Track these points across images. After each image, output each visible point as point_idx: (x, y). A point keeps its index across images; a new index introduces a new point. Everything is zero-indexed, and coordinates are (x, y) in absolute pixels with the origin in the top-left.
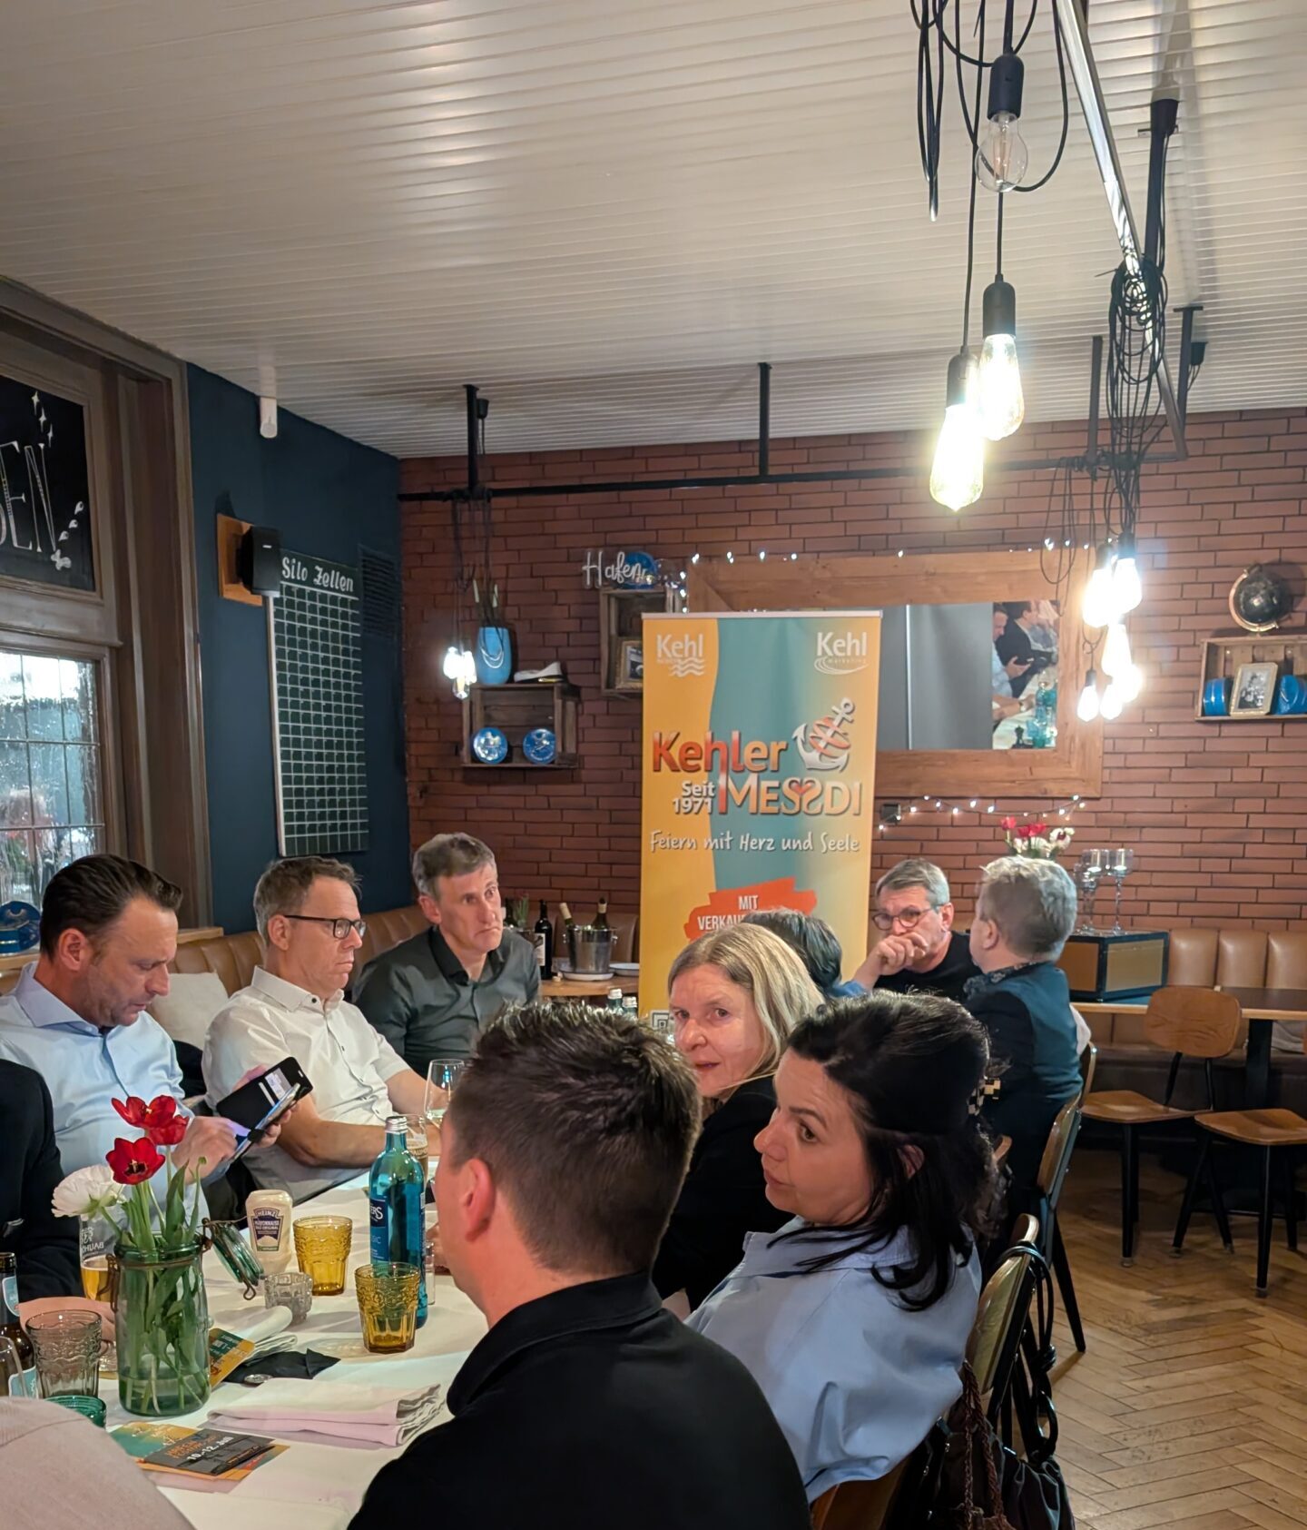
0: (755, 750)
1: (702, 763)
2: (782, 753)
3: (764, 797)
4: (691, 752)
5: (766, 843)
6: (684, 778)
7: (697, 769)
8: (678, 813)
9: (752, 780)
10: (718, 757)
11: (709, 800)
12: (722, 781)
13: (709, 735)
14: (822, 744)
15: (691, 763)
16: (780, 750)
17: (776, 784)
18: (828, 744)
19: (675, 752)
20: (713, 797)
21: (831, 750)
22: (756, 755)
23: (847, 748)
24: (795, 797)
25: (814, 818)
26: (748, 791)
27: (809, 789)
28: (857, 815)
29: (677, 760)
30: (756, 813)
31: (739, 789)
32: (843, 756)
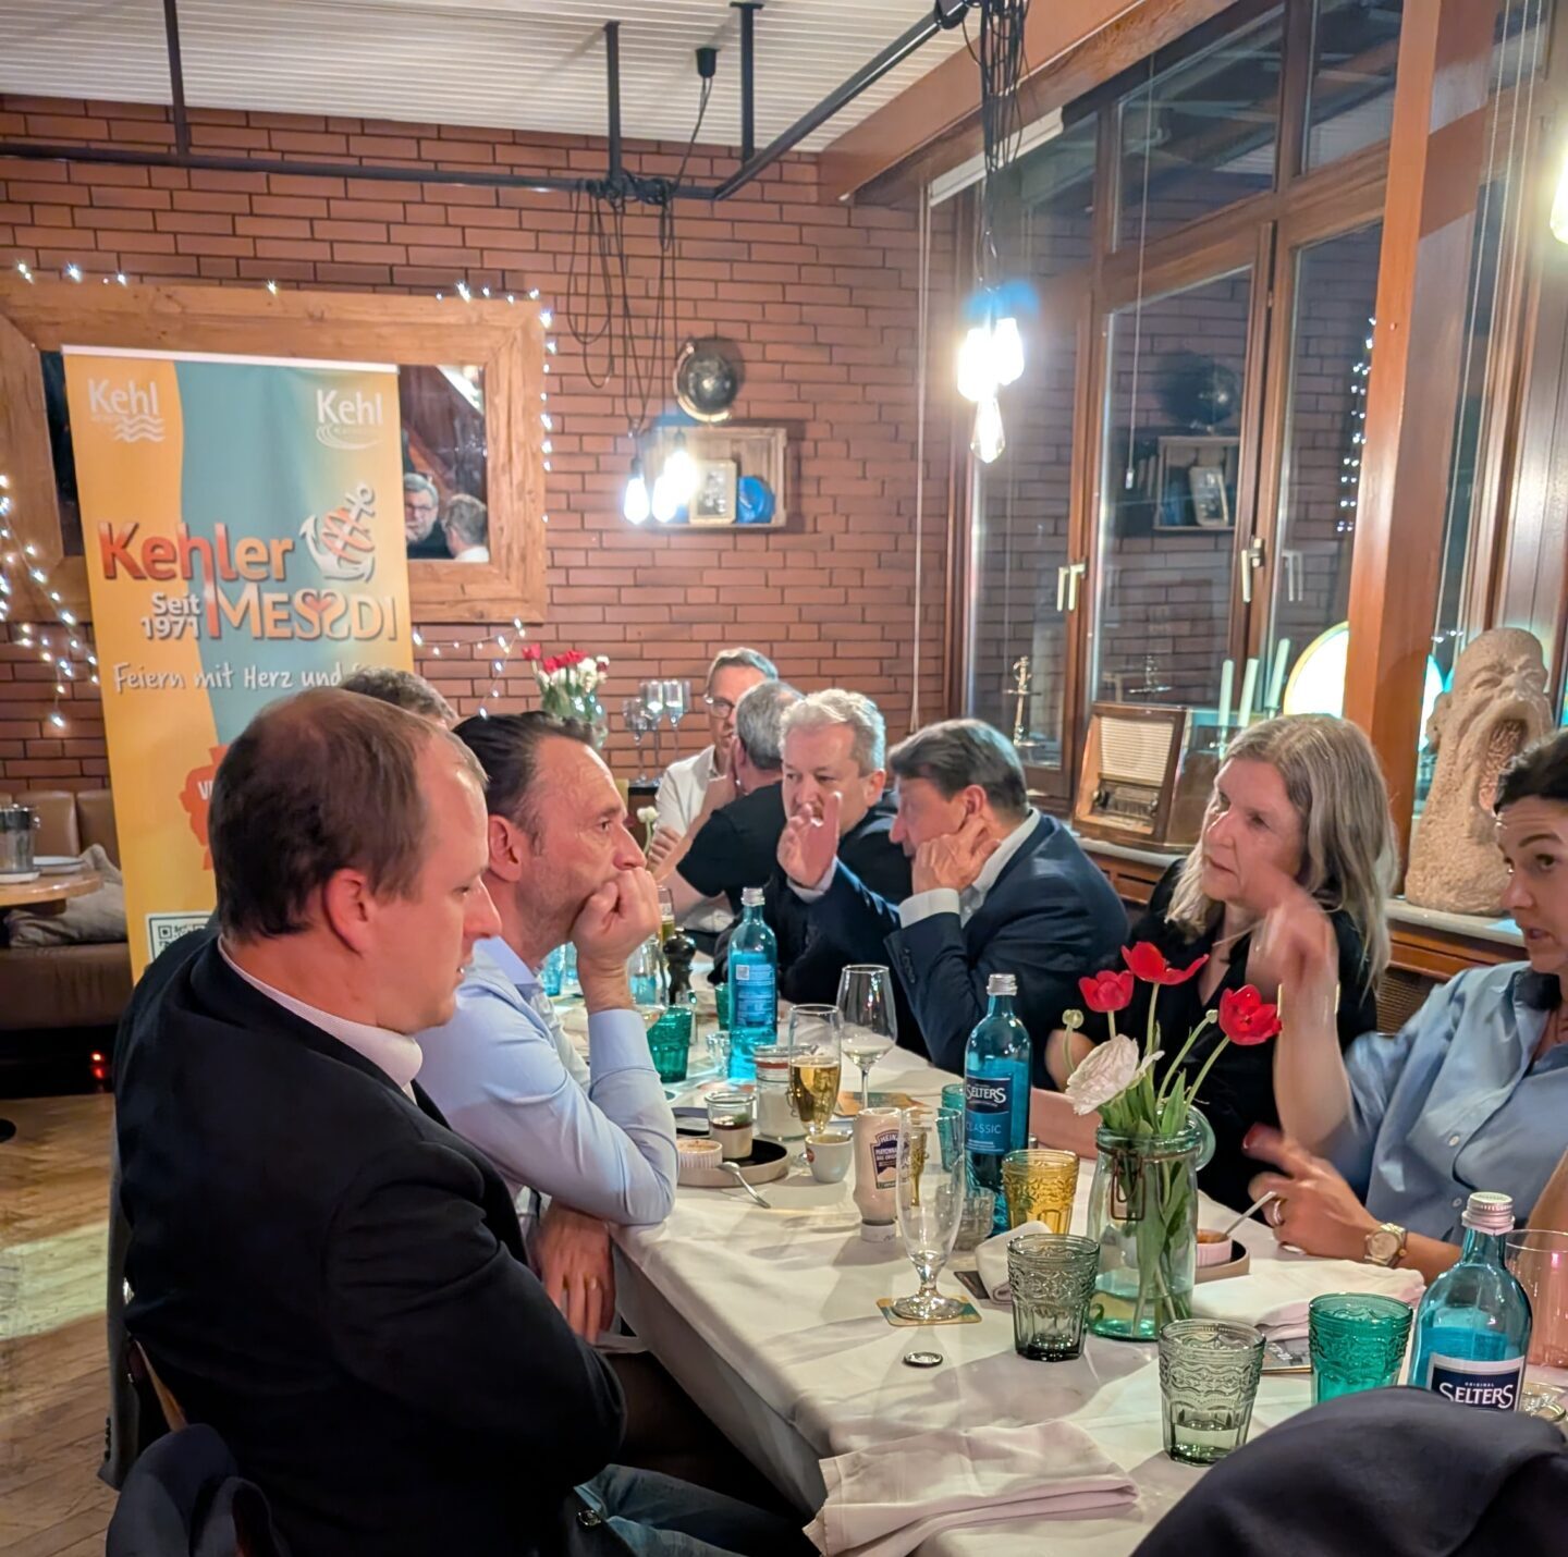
0: (250, 550)
1: (177, 567)
2: (288, 555)
3: (270, 615)
4: (159, 551)
5: (279, 678)
6: (154, 589)
7: (173, 576)
8: (151, 638)
9: (250, 593)
10: (199, 562)
11: (193, 620)
12: (209, 593)
13: (182, 529)
15: (161, 567)
16: (285, 552)
17: (283, 597)
19: (135, 551)
20: (199, 616)
22: (252, 557)
23: (372, 549)
24: (314, 617)
25: (341, 644)
26: (247, 607)
27: (329, 605)
28: (393, 639)
29: (139, 563)
30: (261, 638)
31: (233, 604)
32: (367, 560)
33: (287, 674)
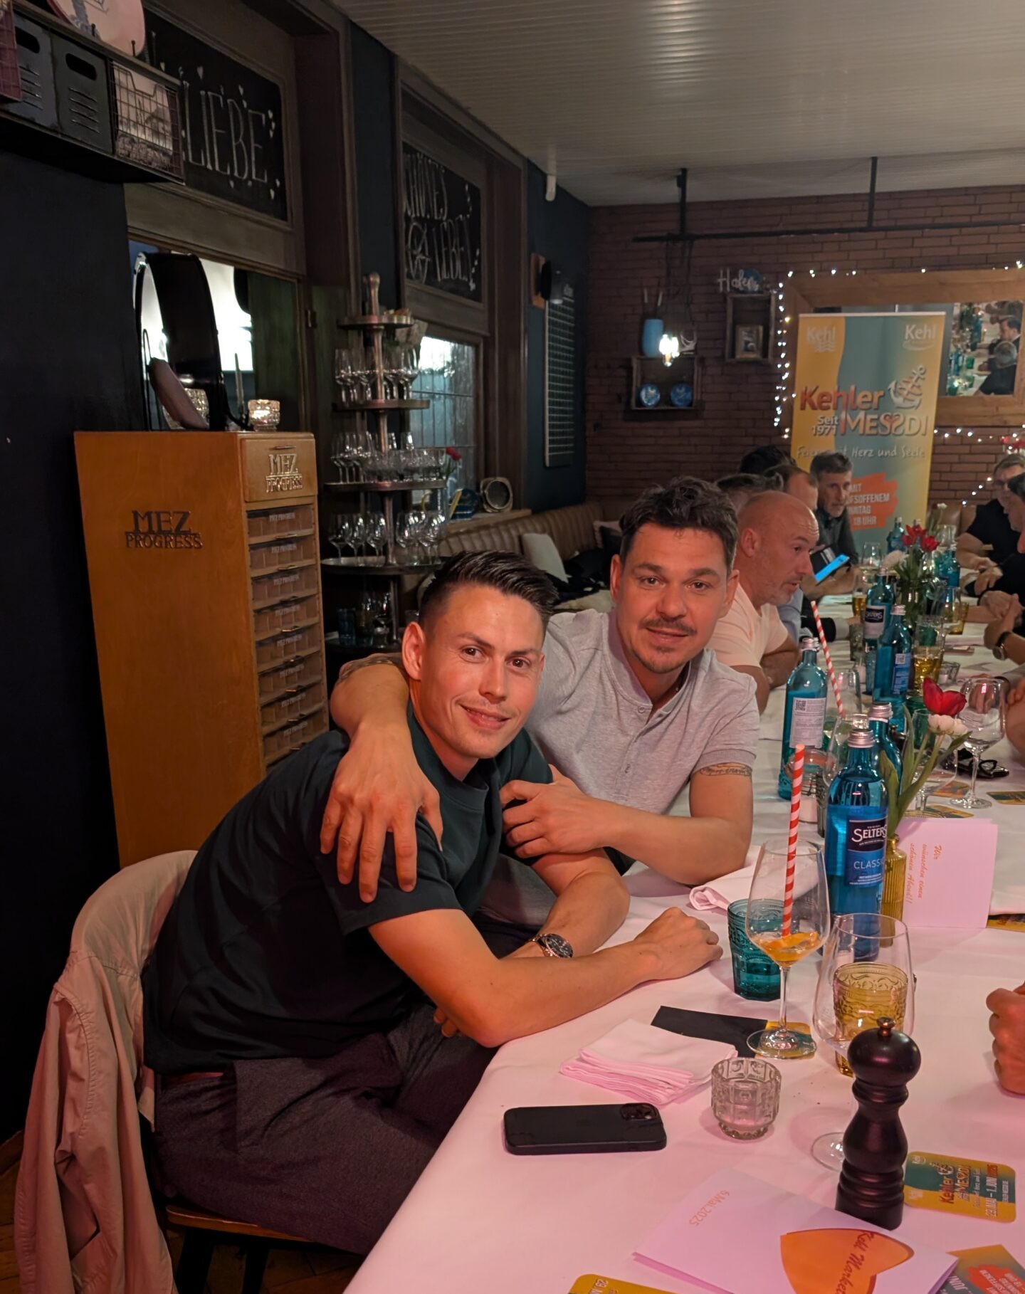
0: (865, 396)
1: (831, 405)
2: (882, 399)
3: (869, 425)
4: (825, 398)
5: (868, 452)
6: (820, 413)
7: (828, 408)
8: (815, 435)
9: (861, 415)
10: (842, 401)
11: (834, 427)
12: (843, 415)
13: (836, 387)
14: (905, 392)
15: (824, 404)
16: (880, 397)
17: (876, 417)
18: (909, 393)
19: (815, 398)
20: (837, 425)
21: (910, 397)
22: (865, 399)
23: (920, 395)
24: (888, 426)
25: (898, 438)
26: (859, 421)
27: (896, 420)
28: (924, 435)
29: (816, 404)
30: (863, 435)
31: (853, 420)
32: (917, 400)
33: (871, 451)
